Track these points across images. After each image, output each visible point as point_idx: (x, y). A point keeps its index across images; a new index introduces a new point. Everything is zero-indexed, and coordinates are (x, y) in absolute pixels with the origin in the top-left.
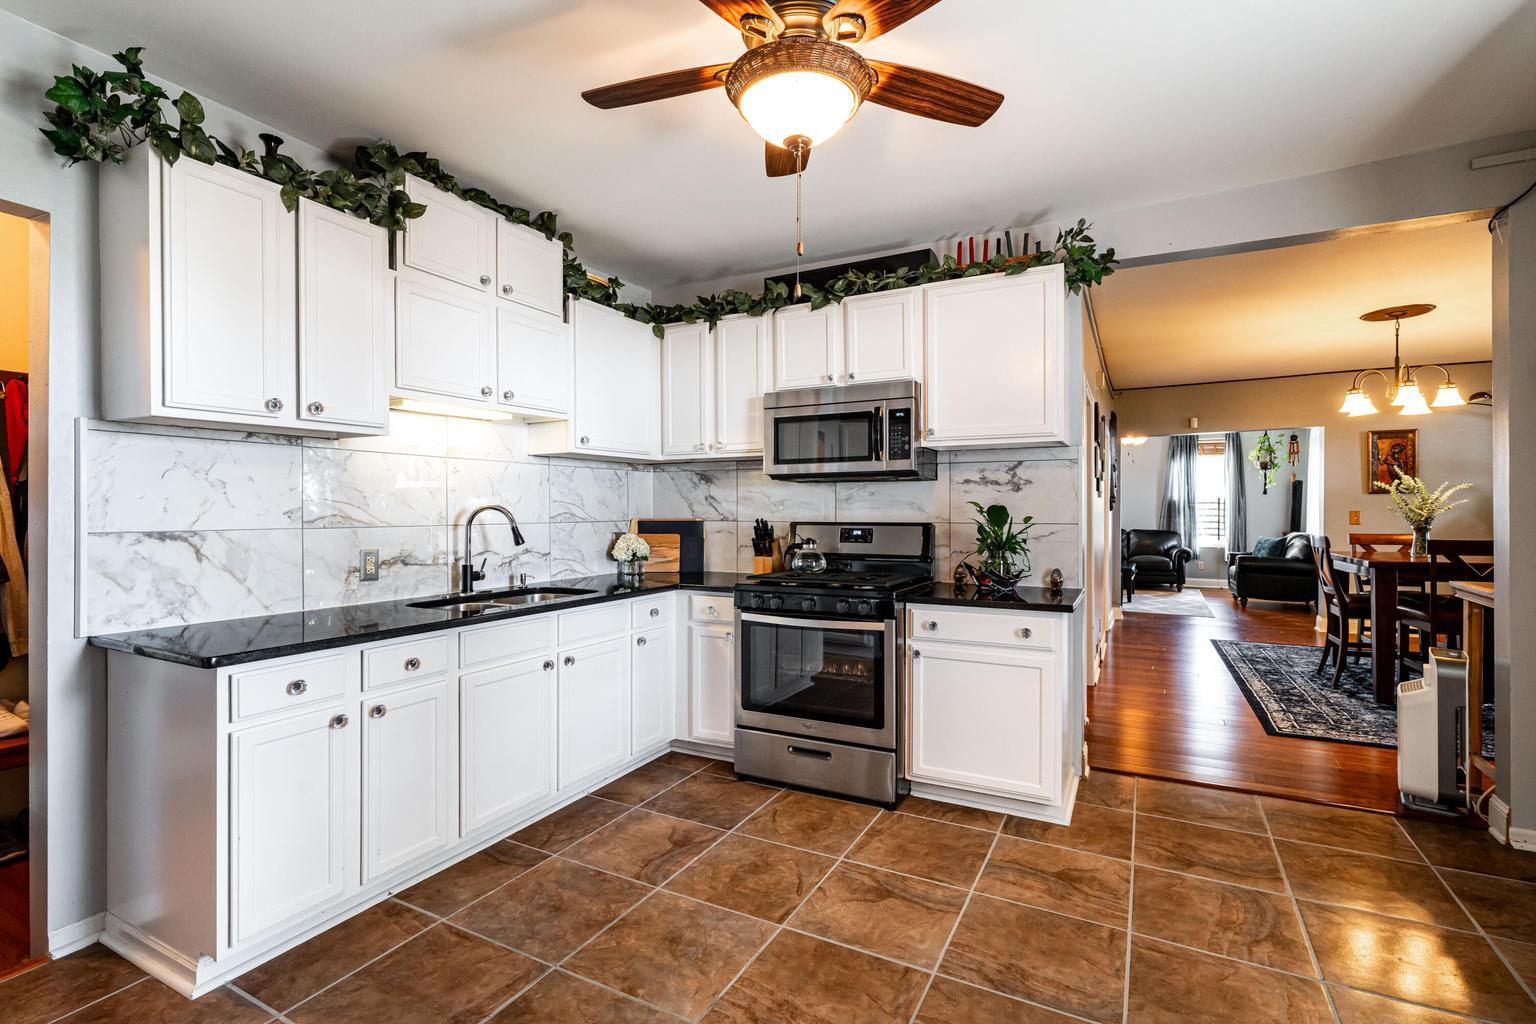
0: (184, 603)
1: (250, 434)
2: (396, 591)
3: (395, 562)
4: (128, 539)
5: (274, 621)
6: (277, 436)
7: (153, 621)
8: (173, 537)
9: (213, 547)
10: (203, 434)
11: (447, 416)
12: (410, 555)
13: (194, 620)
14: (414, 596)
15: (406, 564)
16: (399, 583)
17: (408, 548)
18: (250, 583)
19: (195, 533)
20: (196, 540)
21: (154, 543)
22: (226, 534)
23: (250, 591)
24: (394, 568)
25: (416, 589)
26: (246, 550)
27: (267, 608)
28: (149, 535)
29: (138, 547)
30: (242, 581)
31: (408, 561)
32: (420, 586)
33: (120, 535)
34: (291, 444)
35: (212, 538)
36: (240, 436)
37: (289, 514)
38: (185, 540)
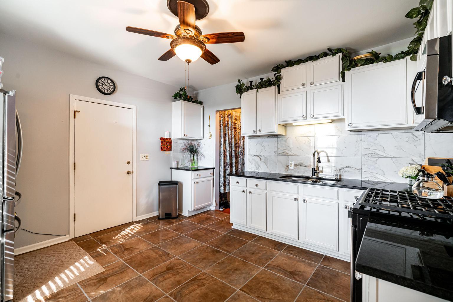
0: (258, 168)
1: (268, 136)
2: (298, 172)
3: (298, 165)
4: (252, 156)
5: (272, 174)
6: (273, 136)
7: (254, 170)
8: (257, 156)
9: (262, 158)
10: (262, 137)
11: (315, 124)
12: (302, 164)
13: (260, 171)
14: (303, 175)
15: (301, 166)
16: (299, 171)
17: (302, 162)
18: (268, 166)
19: (260, 155)
20: (260, 157)
21: (255, 156)
22: (265, 156)
23: (268, 167)
24: (298, 166)
25: (304, 173)
26: (267, 159)
27: (270, 171)
28: (254, 155)
29: (253, 157)
30: (267, 165)
31: (302, 165)
32: (305, 172)
33: (251, 155)
34: (275, 137)
35: (262, 156)
36: (267, 137)
37: (275, 152)
38: (259, 156)
